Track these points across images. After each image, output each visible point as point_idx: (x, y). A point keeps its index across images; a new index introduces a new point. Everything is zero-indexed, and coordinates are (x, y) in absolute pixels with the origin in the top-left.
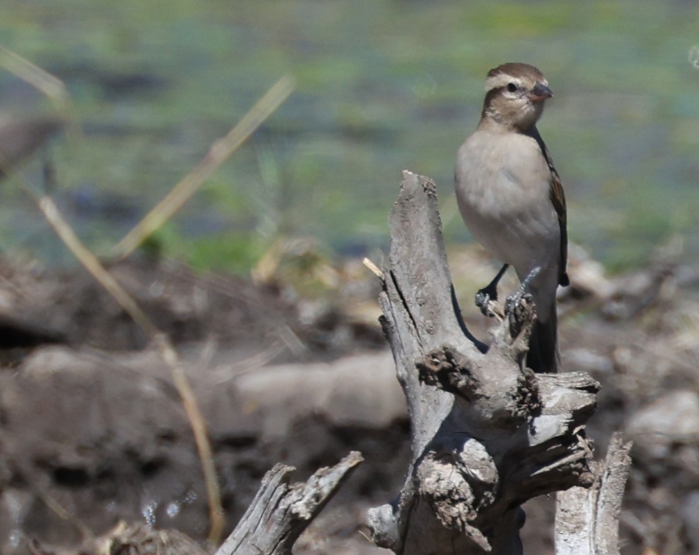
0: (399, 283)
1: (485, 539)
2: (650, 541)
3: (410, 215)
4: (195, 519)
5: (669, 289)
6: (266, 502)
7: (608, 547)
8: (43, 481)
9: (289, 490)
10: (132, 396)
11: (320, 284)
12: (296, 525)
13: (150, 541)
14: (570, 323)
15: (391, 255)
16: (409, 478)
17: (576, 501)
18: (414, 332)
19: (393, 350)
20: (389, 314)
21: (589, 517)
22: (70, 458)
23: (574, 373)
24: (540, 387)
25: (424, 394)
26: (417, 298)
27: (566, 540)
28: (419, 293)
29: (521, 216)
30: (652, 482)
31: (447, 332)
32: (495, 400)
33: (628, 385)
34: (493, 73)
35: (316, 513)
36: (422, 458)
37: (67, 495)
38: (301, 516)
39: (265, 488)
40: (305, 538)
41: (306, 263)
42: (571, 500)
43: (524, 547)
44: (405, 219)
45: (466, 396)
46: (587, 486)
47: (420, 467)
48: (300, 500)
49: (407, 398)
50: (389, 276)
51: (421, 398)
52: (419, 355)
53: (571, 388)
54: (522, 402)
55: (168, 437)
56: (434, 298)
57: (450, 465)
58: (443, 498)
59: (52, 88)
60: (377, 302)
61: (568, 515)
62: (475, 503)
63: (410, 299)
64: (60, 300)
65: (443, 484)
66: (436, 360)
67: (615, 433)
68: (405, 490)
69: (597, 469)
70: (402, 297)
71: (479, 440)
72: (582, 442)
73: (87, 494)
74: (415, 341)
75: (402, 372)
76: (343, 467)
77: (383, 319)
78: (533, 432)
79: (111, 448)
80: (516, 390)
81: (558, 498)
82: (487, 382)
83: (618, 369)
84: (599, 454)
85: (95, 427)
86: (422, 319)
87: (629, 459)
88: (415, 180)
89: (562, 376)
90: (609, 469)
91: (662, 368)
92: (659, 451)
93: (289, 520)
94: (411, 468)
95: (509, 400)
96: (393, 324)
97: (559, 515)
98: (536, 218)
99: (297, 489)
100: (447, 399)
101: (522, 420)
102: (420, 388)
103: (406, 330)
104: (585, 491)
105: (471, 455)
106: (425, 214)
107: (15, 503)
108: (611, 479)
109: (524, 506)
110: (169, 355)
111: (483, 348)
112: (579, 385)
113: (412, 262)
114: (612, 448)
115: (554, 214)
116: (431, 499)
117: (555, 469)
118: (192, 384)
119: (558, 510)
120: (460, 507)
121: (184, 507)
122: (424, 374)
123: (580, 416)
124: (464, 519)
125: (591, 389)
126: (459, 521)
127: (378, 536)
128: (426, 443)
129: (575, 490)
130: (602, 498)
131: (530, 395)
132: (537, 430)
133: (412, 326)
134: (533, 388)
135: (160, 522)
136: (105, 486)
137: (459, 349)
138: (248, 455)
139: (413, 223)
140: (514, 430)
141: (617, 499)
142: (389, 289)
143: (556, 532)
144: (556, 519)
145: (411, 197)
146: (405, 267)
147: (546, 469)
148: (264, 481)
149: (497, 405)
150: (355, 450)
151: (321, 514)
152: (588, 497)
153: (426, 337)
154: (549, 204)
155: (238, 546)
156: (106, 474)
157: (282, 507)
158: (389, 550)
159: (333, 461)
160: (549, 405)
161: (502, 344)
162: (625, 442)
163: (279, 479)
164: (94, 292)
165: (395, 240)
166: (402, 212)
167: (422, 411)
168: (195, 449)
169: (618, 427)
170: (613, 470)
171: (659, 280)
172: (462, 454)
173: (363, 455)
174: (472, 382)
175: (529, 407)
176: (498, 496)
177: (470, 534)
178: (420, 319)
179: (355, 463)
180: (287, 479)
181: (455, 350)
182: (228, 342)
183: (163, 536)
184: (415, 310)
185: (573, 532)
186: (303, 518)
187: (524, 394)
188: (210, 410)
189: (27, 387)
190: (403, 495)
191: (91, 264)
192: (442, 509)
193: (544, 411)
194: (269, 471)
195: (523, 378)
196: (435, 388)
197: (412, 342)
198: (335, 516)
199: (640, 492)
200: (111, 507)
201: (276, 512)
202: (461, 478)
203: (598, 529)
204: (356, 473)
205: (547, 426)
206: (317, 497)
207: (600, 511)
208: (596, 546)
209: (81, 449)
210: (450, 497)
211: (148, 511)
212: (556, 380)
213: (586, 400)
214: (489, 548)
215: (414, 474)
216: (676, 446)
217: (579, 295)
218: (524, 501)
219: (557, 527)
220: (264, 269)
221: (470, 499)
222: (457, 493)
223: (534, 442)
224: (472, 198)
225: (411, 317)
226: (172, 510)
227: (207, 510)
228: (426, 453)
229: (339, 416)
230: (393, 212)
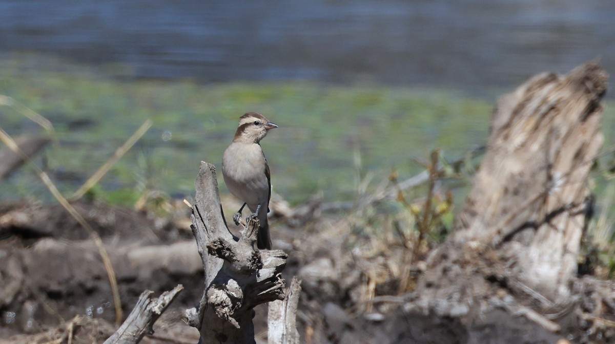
0: (199, 211)
1: (237, 323)
2: (309, 324)
3: (204, 181)
4: (110, 315)
5: (317, 214)
6: (141, 307)
7: (291, 326)
8: (42, 298)
9: (151, 301)
10: (81, 261)
11: (164, 211)
12: (154, 317)
13: (90, 324)
14: (274, 228)
15: (196, 198)
16: (204, 296)
17: (277, 306)
18: (206, 232)
19: (197, 240)
20: (195, 224)
21: (283, 313)
22: (54, 287)
23: (277, 250)
24: (262, 256)
25: (210, 259)
26: (207, 217)
27: (273, 323)
28: (208, 215)
29: (253, 180)
30: (310, 298)
31: (220, 232)
32: (242, 262)
33: (300, 256)
34: (242, 117)
35: (162, 312)
36: (209, 287)
37: (53, 303)
38: (157, 312)
39: (141, 301)
40: (158, 322)
41: (158, 201)
42: (275, 306)
43: (254, 327)
44: (202, 182)
45: (229, 260)
46: (282, 299)
47: (208, 291)
48: (156, 306)
49: (203, 261)
50: (195, 207)
51: (209, 261)
52: (207, 242)
53: (275, 257)
54: (254, 263)
55: (98, 278)
56: (215, 217)
57: (222, 290)
58: (218, 305)
59: (47, 125)
60: (190, 218)
61: (274, 312)
62: (233, 307)
63: (204, 217)
64: (50, 218)
65: (219, 299)
66: (215, 244)
67: (295, 276)
68: (202, 301)
69: (286, 292)
70: (200, 217)
71: (234, 279)
72: (280, 281)
73: (62, 303)
74: (206, 236)
75: (201, 250)
76: (175, 291)
77: (192, 226)
78: (259, 276)
79: (73, 283)
80: (251, 257)
81: (269, 304)
82: (238, 254)
83: (295, 249)
84: (287, 285)
85: (65, 274)
86: (209, 226)
87: (300, 287)
88: (207, 165)
89: (271, 251)
90: (291, 292)
91: (314, 248)
92: (313, 283)
93: (151, 314)
94: (205, 292)
95: (248, 262)
96: (197, 228)
97: (270, 312)
98: (260, 181)
99: (154, 301)
100: (221, 261)
101: (254, 270)
102: (208, 257)
103: (203, 231)
104: (281, 302)
105: (231, 286)
106: (211, 180)
107: (30, 307)
108: (292, 296)
109: (254, 309)
110: (98, 242)
111: (236, 239)
112: (279, 255)
113: (205, 201)
114: (293, 283)
115: (266, 178)
116: (213, 306)
117: (268, 292)
118: (109, 255)
119: (269, 310)
120: (226, 309)
121: (105, 309)
122: (210, 250)
123: (279, 269)
124: (228, 314)
125: (284, 257)
126: (226, 315)
127: (190, 322)
128: (211, 281)
129: (277, 301)
130: (288, 304)
131: (257, 260)
132: (260, 275)
133: (205, 229)
134: (259, 257)
135: (95, 315)
136: (70, 300)
137: (226, 239)
138: (133, 286)
139: (205, 184)
140: (250, 275)
141: (295, 305)
142: (195, 213)
143: (268, 320)
144: (269, 314)
145: (205, 173)
146: (202, 203)
147: (264, 292)
148: (140, 298)
149: (243, 264)
150: (180, 284)
151: (166, 312)
152: (282, 304)
153: (211, 234)
154: (264, 175)
155: (128, 326)
156: (70, 294)
157: (148, 309)
158: (195, 328)
159: (170, 289)
160: (265, 264)
161: (245, 237)
162: (299, 280)
163: (147, 296)
164: (65, 215)
165: (197, 192)
166: (201, 179)
167: (209, 267)
168: (110, 284)
169: (295, 273)
170: (293, 293)
171: (313, 210)
172: (227, 286)
173: (183, 286)
174: (231, 254)
175: (257, 265)
176: (243, 304)
177: (230, 321)
178: (208, 226)
179: (179, 290)
180: (150, 297)
181: (224, 240)
182: (124, 237)
183: (96, 321)
184: (206, 222)
185: (276, 320)
186: (157, 314)
187: (255, 259)
188: (116, 267)
189: (36, 256)
190: (201, 304)
191: (63, 201)
192: (218, 310)
193: (263, 267)
194: (142, 294)
195: (254, 252)
196: (215, 256)
197: (205, 236)
198: (171, 313)
199: (305, 302)
200: (72, 309)
201: (146, 311)
202: (227, 296)
203: (287, 318)
204: (181, 294)
205: (265, 273)
206: (163, 305)
207: (288, 310)
208: (286, 326)
209: (60, 283)
210: (222, 304)
211: (89, 310)
212: (268, 253)
213: (282, 262)
214: (239, 327)
215: (206, 294)
216: (320, 282)
217: (278, 216)
218: (254, 306)
219: (269, 317)
220: (140, 204)
221: (231, 305)
222: (225, 303)
223: (259, 280)
224: (231, 173)
225: (204, 225)
226: (100, 310)
227: (114, 310)
228: (211, 285)
229: (173, 269)
230: (197, 180)
